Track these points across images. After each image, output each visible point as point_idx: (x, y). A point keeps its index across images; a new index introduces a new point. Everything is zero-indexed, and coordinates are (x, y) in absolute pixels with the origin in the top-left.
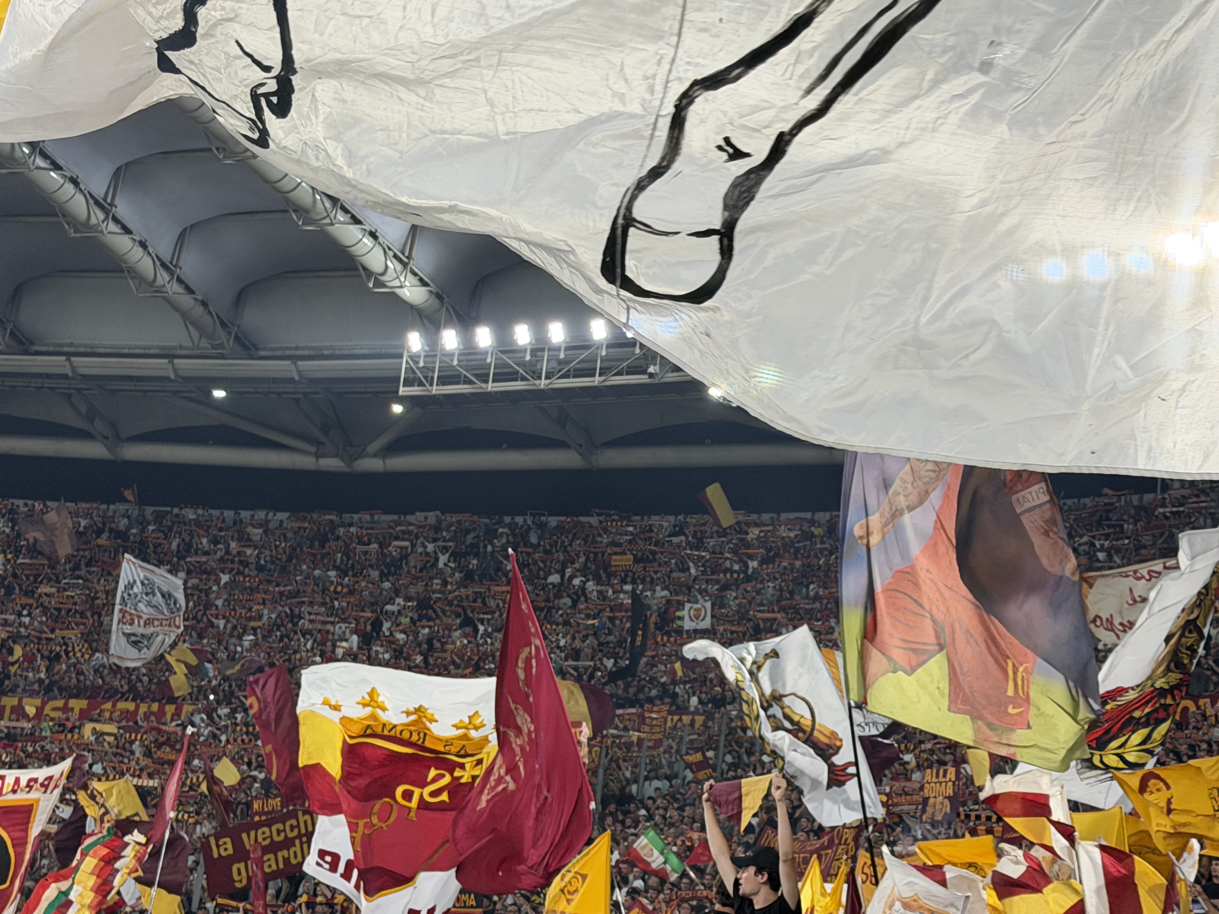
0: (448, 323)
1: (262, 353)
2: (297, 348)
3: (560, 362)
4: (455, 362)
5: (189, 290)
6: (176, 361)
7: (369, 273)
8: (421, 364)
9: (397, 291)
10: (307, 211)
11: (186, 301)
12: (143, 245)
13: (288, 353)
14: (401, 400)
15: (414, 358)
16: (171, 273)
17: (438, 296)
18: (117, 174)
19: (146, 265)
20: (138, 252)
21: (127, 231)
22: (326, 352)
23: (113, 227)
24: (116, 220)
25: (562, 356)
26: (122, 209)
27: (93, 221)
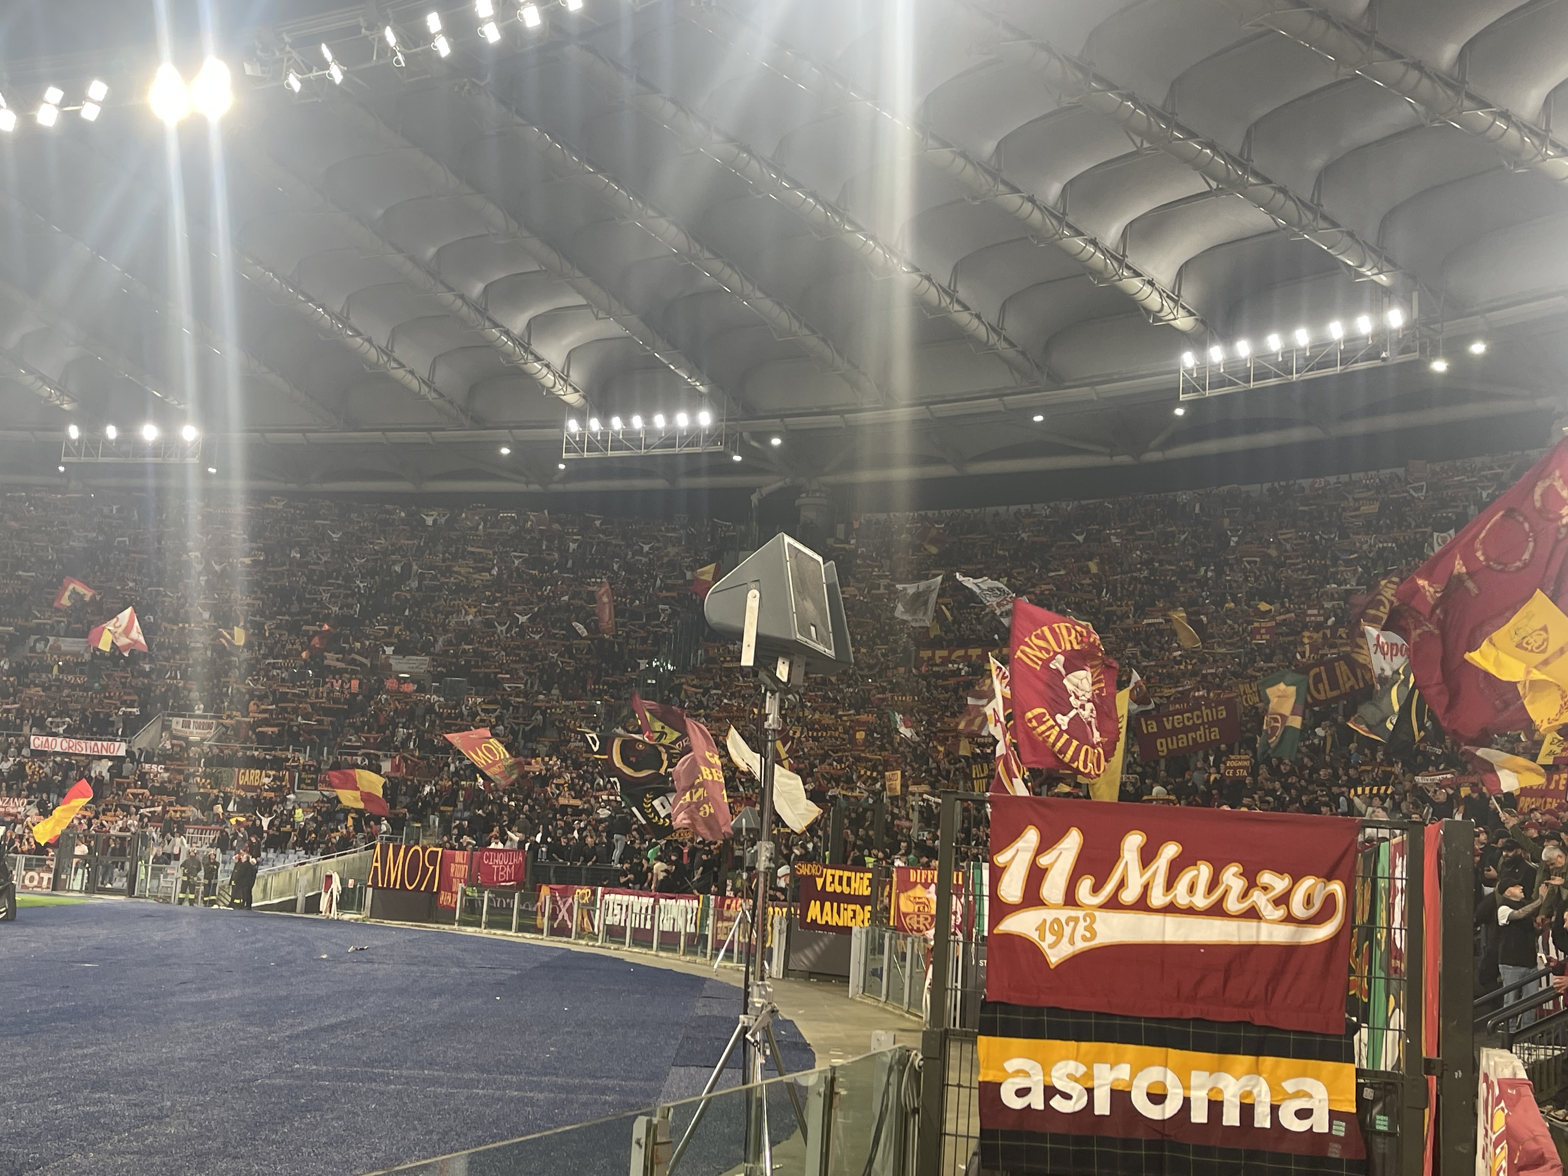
0: (1213, 341)
1: (1067, 384)
2: (1093, 377)
3: (1306, 359)
4: (1222, 370)
5: (1012, 345)
6: (1005, 398)
7: (1148, 311)
8: (1195, 375)
9: (1172, 322)
10: (1100, 273)
11: (1011, 353)
12: (978, 316)
13: (1087, 381)
14: (1181, 404)
15: (1189, 372)
16: (999, 334)
17: (1203, 322)
18: (955, 269)
19: (982, 331)
20: (976, 322)
21: (966, 308)
22: (1116, 377)
23: (957, 307)
24: (959, 302)
25: (1308, 354)
26: (962, 293)
27: (943, 304)
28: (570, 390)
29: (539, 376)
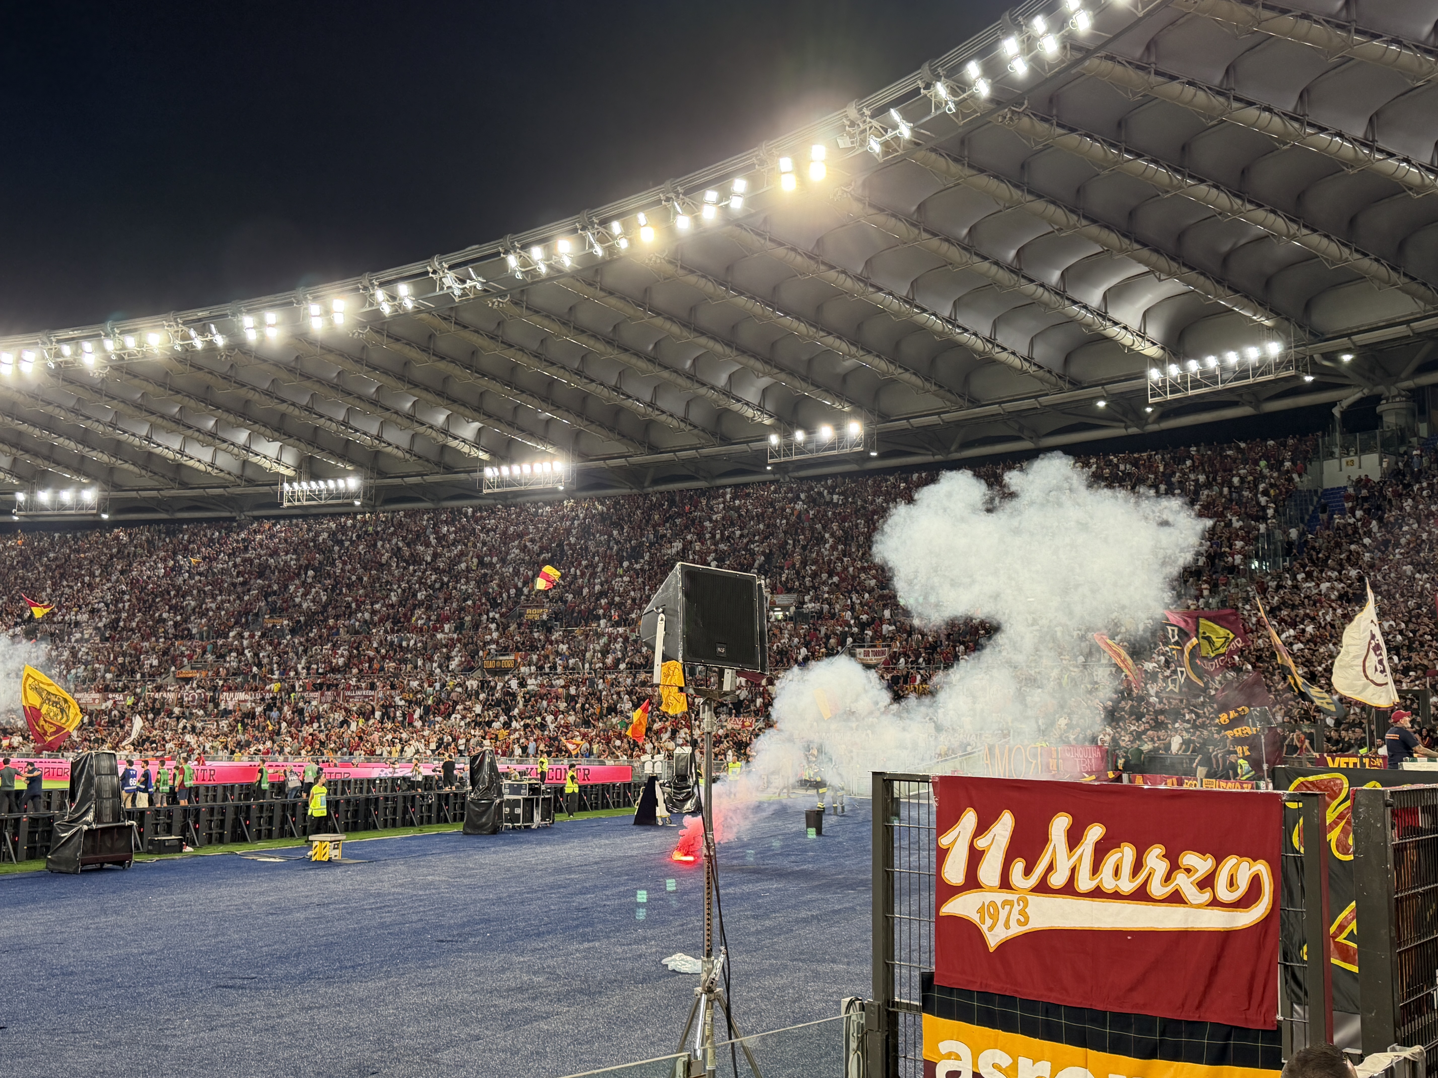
28: (1148, 344)
29: (1118, 338)
